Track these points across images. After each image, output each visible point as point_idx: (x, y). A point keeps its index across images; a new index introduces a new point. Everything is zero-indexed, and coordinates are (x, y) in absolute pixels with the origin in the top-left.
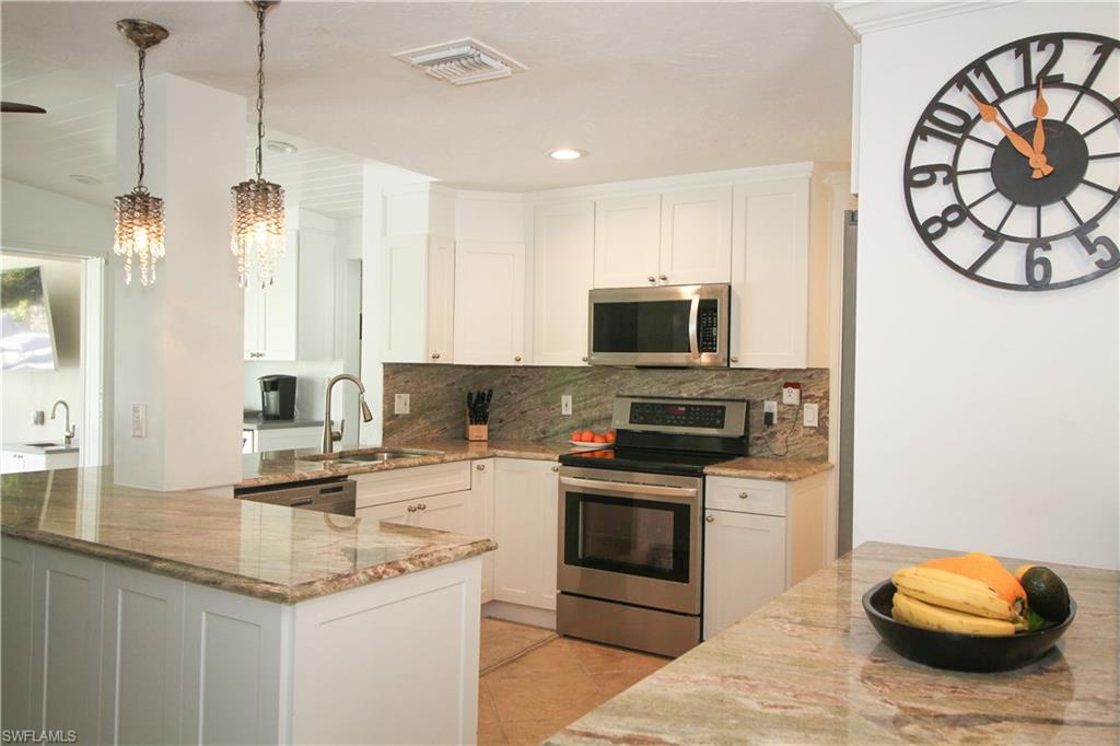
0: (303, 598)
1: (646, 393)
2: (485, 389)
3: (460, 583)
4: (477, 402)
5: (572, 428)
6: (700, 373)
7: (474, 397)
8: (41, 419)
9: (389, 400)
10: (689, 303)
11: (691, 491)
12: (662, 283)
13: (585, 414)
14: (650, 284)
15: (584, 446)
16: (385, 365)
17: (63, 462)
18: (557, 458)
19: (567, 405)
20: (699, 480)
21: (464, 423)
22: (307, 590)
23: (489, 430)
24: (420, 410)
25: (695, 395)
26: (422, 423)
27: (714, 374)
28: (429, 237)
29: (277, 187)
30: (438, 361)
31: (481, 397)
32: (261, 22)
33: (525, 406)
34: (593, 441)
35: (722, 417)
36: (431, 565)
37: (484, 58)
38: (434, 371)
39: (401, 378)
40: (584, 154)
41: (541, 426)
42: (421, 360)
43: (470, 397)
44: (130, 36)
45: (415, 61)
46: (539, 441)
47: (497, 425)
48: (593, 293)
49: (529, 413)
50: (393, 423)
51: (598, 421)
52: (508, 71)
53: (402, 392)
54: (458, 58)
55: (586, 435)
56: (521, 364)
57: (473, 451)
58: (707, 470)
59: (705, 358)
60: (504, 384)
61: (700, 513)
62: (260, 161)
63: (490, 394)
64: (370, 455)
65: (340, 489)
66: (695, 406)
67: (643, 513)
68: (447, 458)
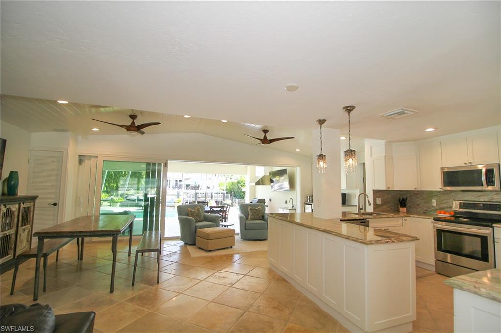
0: (370, 244)
1: (466, 199)
2: (404, 197)
3: (409, 248)
4: (402, 201)
5: (437, 210)
6: (488, 193)
7: (401, 200)
8: (286, 202)
9: (375, 200)
10: (481, 171)
11: (488, 232)
12: (470, 164)
13: (442, 206)
14: (464, 165)
15: (441, 215)
16: (373, 190)
17: (292, 212)
18: (432, 218)
19: (434, 202)
20: (491, 229)
21: (398, 208)
22: (371, 242)
23: (407, 209)
24: (384, 203)
25: (486, 200)
26: (385, 206)
27: (494, 193)
28: (385, 156)
29: (354, 151)
30: (389, 189)
31: (403, 199)
32: (349, 115)
33: (418, 202)
34: (445, 214)
35: (499, 208)
36: (401, 241)
37: (405, 112)
38: (388, 192)
39: (378, 194)
40: (436, 129)
41: (425, 209)
42: (385, 189)
43: (400, 199)
44: (319, 122)
45: (385, 115)
46: (424, 213)
47: (409, 208)
48: (442, 169)
49: (421, 205)
50: (376, 206)
51: (447, 208)
52: (412, 113)
53: (378, 198)
54: (397, 113)
55: (442, 212)
56: (417, 190)
57: (402, 215)
58: (494, 225)
59: (490, 188)
60: (410, 196)
61: (492, 239)
62: (350, 146)
63: (406, 199)
64: (371, 214)
65: (365, 222)
66: (487, 204)
67: (467, 238)
68: (395, 216)
